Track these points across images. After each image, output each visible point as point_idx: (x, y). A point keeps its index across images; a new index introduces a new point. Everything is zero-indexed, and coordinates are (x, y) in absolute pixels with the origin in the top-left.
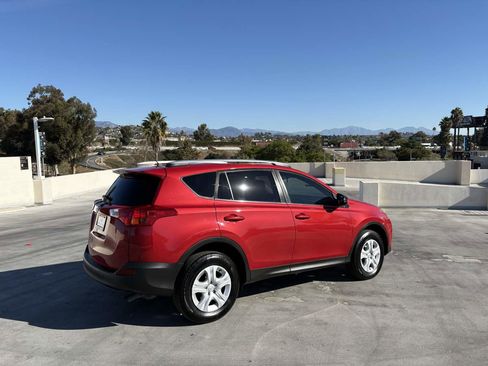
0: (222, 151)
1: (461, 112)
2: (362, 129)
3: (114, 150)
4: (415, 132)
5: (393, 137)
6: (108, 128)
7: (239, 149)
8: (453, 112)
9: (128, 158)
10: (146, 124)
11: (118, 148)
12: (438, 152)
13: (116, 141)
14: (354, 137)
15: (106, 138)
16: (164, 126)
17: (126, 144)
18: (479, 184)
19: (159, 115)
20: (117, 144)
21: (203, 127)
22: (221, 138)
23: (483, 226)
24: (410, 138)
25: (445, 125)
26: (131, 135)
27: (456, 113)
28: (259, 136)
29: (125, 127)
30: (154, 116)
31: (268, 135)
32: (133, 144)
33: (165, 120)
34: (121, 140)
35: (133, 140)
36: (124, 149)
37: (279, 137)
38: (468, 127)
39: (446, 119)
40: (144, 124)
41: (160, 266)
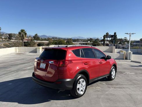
0: (42, 42)
1: (108, 34)
2: (82, 37)
3: (6, 41)
4: (96, 38)
5: (91, 40)
6: (3, 34)
7: (48, 42)
8: (106, 33)
9: (12, 44)
10: (20, 33)
11: (8, 41)
12: (102, 44)
13: (6, 38)
14: (81, 40)
15: (3, 37)
16: (26, 34)
17: (11, 39)
18: (117, 53)
19: (24, 30)
20: (7, 39)
21: (36, 35)
22: (42, 38)
23: (128, 64)
24: (95, 40)
25: (104, 37)
26: (12, 36)
27: (107, 34)
28: (53, 38)
29: (10, 34)
30: (22, 31)
31: (56, 38)
32: (13, 39)
33: (26, 32)
34: (9, 38)
35: (12, 38)
36: (10, 41)
37: (59, 39)
38: (110, 37)
39: (105, 35)
40: (19, 33)
41: (68, 80)
